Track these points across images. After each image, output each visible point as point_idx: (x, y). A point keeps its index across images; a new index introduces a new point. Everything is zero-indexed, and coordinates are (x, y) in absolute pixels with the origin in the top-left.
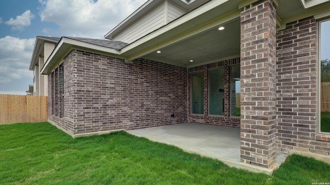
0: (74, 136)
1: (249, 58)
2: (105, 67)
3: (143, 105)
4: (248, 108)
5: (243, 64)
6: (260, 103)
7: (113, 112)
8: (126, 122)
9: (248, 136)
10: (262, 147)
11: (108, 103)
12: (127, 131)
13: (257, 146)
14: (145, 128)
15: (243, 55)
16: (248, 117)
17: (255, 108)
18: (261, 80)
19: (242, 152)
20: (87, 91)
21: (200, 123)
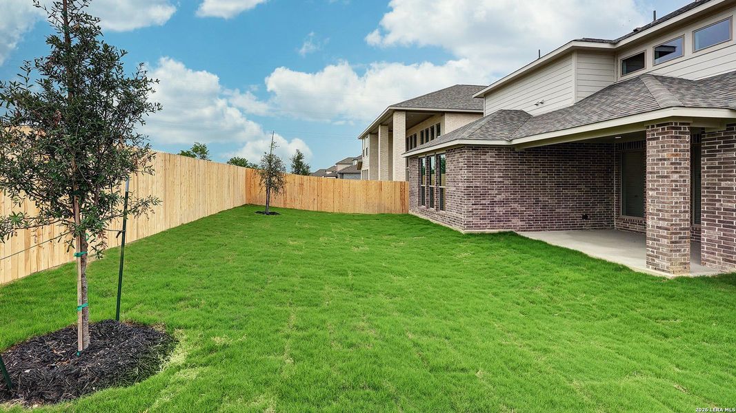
0: (463, 232)
1: (654, 173)
2: (493, 160)
3: (537, 201)
4: (653, 219)
5: (649, 177)
6: (663, 215)
7: (501, 209)
8: (516, 222)
9: (653, 244)
10: (665, 255)
11: (496, 199)
12: (518, 233)
13: (662, 254)
14: (540, 230)
15: (649, 169)
16: (653, 226)
17: (659, 219)
18: (664, 194)
19: (648, 259)
20: (475, 187)
21: (637, 232)
